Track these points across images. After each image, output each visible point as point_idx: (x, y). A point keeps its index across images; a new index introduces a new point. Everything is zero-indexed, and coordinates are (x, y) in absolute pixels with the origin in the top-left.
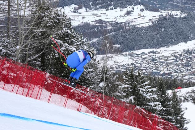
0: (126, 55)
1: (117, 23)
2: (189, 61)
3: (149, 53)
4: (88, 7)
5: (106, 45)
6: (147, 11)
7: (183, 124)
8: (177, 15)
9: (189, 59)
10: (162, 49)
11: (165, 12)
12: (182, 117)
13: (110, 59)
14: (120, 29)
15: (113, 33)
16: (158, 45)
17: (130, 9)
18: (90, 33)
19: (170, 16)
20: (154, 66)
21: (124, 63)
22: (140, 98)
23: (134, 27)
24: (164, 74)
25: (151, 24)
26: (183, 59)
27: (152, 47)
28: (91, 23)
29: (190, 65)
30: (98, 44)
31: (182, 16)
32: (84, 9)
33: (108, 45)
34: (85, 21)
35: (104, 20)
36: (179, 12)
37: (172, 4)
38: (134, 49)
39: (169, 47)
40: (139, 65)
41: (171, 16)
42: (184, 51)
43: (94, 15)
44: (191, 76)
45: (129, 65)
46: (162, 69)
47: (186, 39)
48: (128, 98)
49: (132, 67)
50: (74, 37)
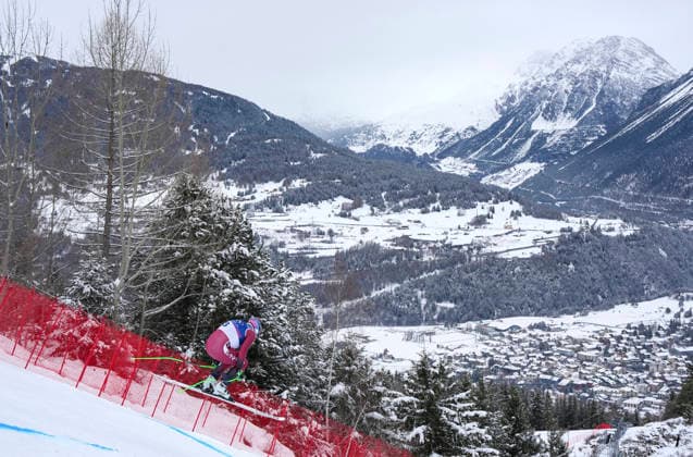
0: (469, 330)
1: (450, 247)
2: (643, 357)
3: (531, 328)
4: (377, 204)
5: (417, 302)
6: (530, 217)
8: (611, 230)
9: (644, 352)
10: (567, 319)
11: (578, 220)
13: (427, 338)
14: (456, 263)
15: (438, 272)
16: (557, 307)
17: (485, 212)
18: (379, 268)
19: (592, 231)
20: (543, 363)
21: (464, 351)
22: (443, 434)
23: (493, 259)
24: (572, 386)
25: (537, 251)
26: (625, 350)
27: (538, 313)
28: (382, 244)
30: (399, 298)
31: (627, 233)
32: (366, 209)
33: (424, 302)
34: (367, 238)
35: (414, 237)
36: (617, 223)
37: (599, 201)
38: (490, 315)
39: (586, 314)
40: (502, 358)
41: (596, 232)
42: (629, 327)
43: (390, 224)
44: (648, 399)
45: (475, 356)
46: (564, 372)
47: (635, 296)
48: (411, 429)
49: (484, 363)
50: (257, 266)
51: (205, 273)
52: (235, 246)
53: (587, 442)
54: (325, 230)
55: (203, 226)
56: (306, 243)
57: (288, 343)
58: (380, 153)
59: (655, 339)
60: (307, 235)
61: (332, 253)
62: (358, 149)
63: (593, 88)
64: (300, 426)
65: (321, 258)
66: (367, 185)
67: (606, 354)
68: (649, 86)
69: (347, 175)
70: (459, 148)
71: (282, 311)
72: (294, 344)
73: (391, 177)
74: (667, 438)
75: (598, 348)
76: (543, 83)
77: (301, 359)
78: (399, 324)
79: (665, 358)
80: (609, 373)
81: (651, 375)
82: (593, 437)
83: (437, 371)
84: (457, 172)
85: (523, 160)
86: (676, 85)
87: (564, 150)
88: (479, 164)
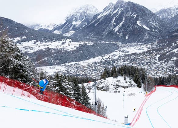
0: (62, 66)
1: (57, 49)
3: (75, 64)
4: (41, 41)
5: (52, 61)
6: (73, 42)
7: (88, 100)
8: (89, 44)
9: (96, 67)
10: (81, 62)
11: (82, 42)
12: (87, 97)
13: (54, 68)
14: (59, 52)
15: (55, 54)
16: (79, 60)
17: (64, 42)
18: (43, 54)
19: (85, 44)
20: (77, 71)
21: (62, 70)
22: (62, 88)
23: (66, 51)
24: (83, 75)
25: (75, 49)
26: (92, 67)
27: (76, 61)
28: (43, 49)
29: (97, 70)
30: (48, 60)
31: (92, 44)
32: (39, 42)
34: (40, 48)
35: (50, 47)
36: (90, 42)
37: (86, 38)
38: (66, 62)
39: (85, 61)
40: (69, 71)
41: (86, 44)
42: (93, 63)
43: (45, 45)
44: (97, 76)
45: (64, 71)
46: (81, 72)
47: (94, 56)
48: (56, 88)
49: (66, 72)
50: (21, 57)
51: (10, 59)
52: (16, 53)
53: (87, 85)
54: (31, 47)
55: (8, 49)
56: (27, 50)
57: (30, 73)
58: (41, 30)
59: (98, 64)
60: (27, 48)
61: (33, 52)
62: (36, 29)
63: (84, 15)
64: (34, 90)
65: (30, 53)
66: (39, 37)
67: (89, 68)
68: (94, 15)
69: (34, 35)
70: (58, 28)
71: (28, 66)
72: (31, 73)
73: (44, 35)
74: (101, 83)
75: (87, 67)
76: (74, 14)
77: (33, 76)
78: (48, 66)
79: (100, 68)
80: (90, 72)
81: (97, 71)
82: (88, 84)
83: (60, 75)
84: (58, 33)
85: (71, 30)
86: (100, 14)
87: (79, 28)
88: (62, 32)
